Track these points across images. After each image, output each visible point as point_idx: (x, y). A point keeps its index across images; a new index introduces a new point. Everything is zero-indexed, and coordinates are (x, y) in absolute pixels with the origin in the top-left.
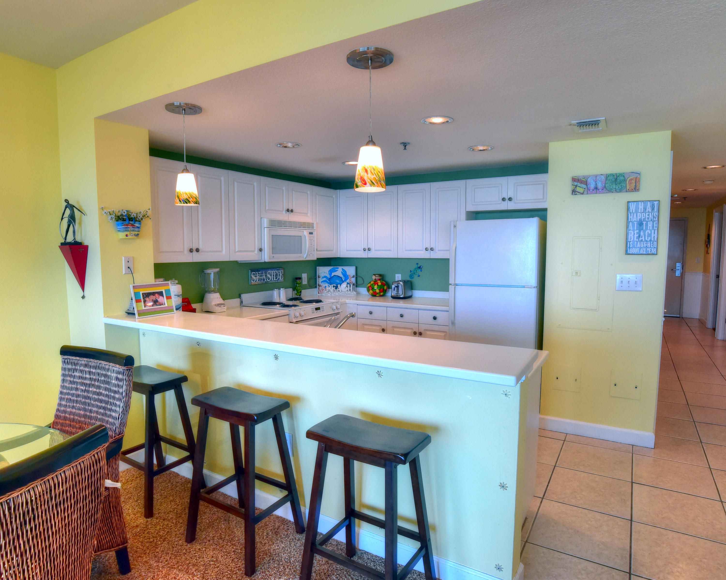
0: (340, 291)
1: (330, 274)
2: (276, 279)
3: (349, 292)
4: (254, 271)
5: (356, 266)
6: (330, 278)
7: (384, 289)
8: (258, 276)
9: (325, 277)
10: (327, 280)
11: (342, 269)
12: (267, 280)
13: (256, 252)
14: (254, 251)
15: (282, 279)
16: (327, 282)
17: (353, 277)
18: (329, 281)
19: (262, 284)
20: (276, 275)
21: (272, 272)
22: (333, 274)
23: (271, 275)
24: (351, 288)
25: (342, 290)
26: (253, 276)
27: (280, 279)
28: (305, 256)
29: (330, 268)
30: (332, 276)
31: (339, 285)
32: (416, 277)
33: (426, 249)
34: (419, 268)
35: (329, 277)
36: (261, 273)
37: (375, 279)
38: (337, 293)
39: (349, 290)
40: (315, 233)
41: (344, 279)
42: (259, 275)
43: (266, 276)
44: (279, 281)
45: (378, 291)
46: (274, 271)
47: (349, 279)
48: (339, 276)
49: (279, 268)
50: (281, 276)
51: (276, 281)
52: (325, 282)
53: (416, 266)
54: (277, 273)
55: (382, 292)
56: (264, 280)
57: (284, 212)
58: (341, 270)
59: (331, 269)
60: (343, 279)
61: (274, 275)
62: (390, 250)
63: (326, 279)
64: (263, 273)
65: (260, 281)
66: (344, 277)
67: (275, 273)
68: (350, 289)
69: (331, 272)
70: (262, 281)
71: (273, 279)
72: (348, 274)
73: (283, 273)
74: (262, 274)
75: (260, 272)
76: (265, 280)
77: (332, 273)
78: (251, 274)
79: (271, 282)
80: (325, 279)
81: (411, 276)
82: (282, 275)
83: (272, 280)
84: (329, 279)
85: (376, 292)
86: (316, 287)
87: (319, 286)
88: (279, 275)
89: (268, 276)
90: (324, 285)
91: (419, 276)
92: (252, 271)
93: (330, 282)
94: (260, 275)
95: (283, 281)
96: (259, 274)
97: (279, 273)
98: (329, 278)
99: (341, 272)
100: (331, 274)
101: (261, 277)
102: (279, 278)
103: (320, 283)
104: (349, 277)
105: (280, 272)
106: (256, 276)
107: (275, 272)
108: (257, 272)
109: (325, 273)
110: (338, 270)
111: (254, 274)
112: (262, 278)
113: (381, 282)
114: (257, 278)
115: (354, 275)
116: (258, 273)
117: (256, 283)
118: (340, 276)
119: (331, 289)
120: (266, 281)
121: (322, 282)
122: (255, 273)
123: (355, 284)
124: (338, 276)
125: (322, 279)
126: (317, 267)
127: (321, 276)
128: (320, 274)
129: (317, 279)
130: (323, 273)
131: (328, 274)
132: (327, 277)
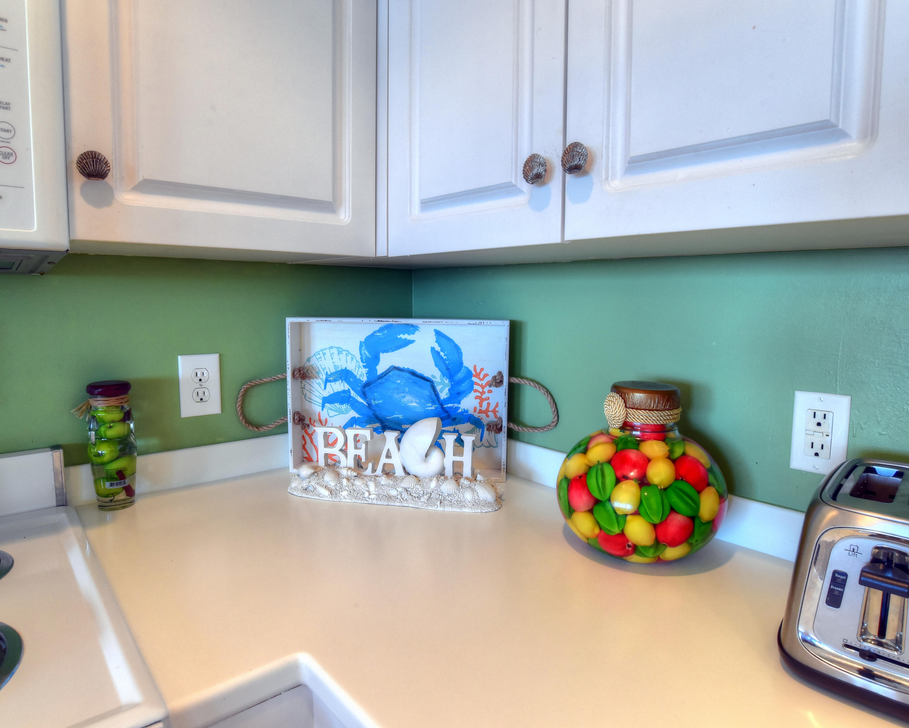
0: (399, 472)
3: (448, 487)
5: (517, 317)
6: (367, 385)
7: (693, 518)
10: (353, 394)
11: (438, 333)
16: (354, 405)
17: (497, 381)
18: (364, 395)
22: (387, 360)
25: (410, 469)
29: (368, 325)
30: (381, 368)
41: (446, 390)
47: (473, 395)
52: (342, 403)
55: (673, 544)
58: (431, 341)
59: (372, 335)
60: (438, 388)
63: (347, 387)
66: (447, 381)
72: (468, 362)
77: (382, 356)
80: (339, 386)
86: (282, 429)
93: (370, 405)
98: (364, 379)
99: (433, 349)
100: (376, 359)
104: (474, 379)
109: (340, 353)
110: (412, 342)
113: (670, 457)
115: (500, 373)
118: (427, 374)
121: (327, 400)
123: (505, 423)
124: (413, 373)
125: (319, 384)
126: (289, 320)
127: (320, 371)
128: (309, 360)
129: (289, 386)
130: (324, 354)
131: (360, 361)
132: (354, 377)
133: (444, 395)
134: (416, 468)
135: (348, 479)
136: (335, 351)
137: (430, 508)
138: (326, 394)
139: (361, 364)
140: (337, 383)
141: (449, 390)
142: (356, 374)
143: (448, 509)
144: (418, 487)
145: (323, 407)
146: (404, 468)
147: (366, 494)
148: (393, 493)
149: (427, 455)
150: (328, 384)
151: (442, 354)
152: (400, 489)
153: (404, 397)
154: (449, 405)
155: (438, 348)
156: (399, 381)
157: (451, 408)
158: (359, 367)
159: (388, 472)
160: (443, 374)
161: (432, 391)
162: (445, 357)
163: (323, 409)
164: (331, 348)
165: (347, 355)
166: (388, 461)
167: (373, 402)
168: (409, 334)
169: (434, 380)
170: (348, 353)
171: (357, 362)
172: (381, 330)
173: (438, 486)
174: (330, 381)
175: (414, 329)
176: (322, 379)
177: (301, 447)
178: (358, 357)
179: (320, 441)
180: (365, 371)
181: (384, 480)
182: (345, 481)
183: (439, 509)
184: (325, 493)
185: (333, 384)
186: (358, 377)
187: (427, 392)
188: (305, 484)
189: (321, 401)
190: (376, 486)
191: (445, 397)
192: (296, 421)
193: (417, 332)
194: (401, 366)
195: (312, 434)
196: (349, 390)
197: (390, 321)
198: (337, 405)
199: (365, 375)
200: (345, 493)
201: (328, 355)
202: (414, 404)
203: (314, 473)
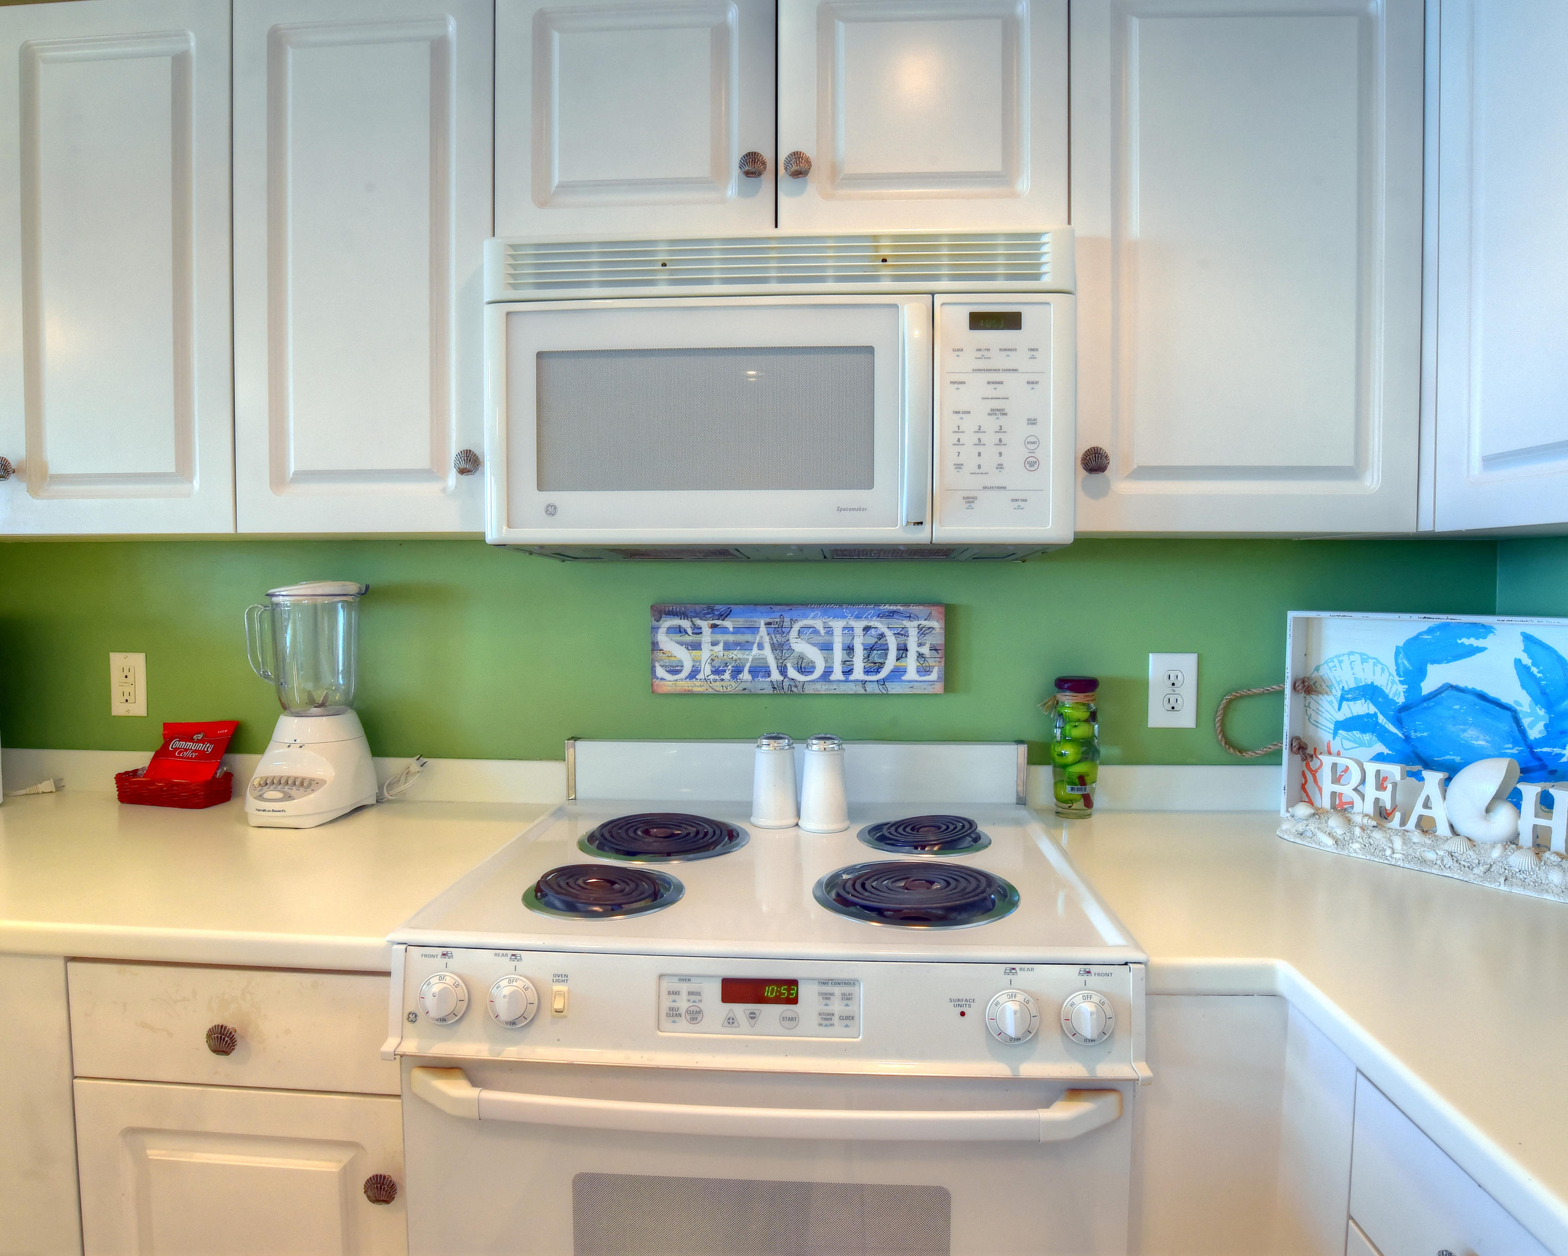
0: (1443, 830)
1: (1413, 676)
2: (867, 672)
3: (1521, 860)
4: (683, 615)
6: (1405, 708)
8: (714, 644)
9: (1371, 692)
10: (1381, 719)
11: (1528, 638)
12: (792, 673)
14: (430, 474)
15: (934, 676)
16: (1383, 736)
18: (1399, 723)
19: (746, 694)
20: (869, 649)
21: (838, 625)
22: (1439, 675)
23: (827, 648)
25: (1459, 827)
26: (669, 645)
27: (912, 674)
29: (1410, 624)
30: (1428, 686)
35: (1397, 692)
36: (737, 631)
38: (1398, 843)
39: (1526, 838)
40: (1048, 316)
41: (1540, 726)
42: (722, 638)
43: (780, 648)
44: (894, 688)
46: (858, 617)
48: (1492, 693)
49: (907, 604)
50: (920, 656)
51: (870, 688)
52: (1364, 731)
54: (882, 636)
56: (760, 670)
58: (1518, 651)
59: (1417, 638)
61: (849, 649)
63: (1372, 709)
64: (754, 630)
65: (727, 676)
66: (1542, 712)
67: (859, 631)
69: (1421, 655)
70: (746, 676)
71: (848, 672)
73: (938, 637)
74: (748, 637)
75: (728, 624)
76: (769, 674)
77: (1431, 668)
78: (655, 630)
79: (822, 688)
80: (1361, 708)
82: (925, 650)
83: (837, 674)
84: (1401, 715)
86: (1273, 758)
87: (1303, 750)
88: (903, 650)
89: (801, 647)
90: (1342, 747)
92: (661, 611)
93: (1407, 738)
94: (731, 638)
95: (939, 688)
96: (725, 630)
97: (902, 634)
98: (1401, 700)
99: (1518, 662)
100: (1421, 673)
101: (736, 654)
102: (898, 673)
103: (1313, 734)
105: (913, 633)
106: (696, 646)
107: (867, 629)
108: (699, 622)
109: (1364, 661)
110: (1481, 650)
111: (680, 630)
112: (749, 657)
114: (705, 654)
116: (714, 626)
117: (697, 686)
118: (1505, 699)
119: (1356, 798)
120: (776, 676)
121: (1330, 723)
122: (686, 624)
124: (1483, 697)
125: (1331, 703)
126: (1291, 615)
127: (1333, 685)
128: (1317, 669)
129: (1287, 702)
130: (1340, 662)
131: (1395, 673)
132: (1385, 696)
133: (1535, 732)
134: (1471, 826)
135: (1363, 829)
136: (1357, 658)
137: (1487, 884)
138: (1341, 717)
139: (1397, 679)
140: (1359, 702)
141: (1546, 726)
142: (1387, 691)
143: (1517, 890)
144: (1471, 853)
145: (1335, 734)
146: (1452, 826)
147: (1388, 852)
148: (1431, 856)
149: (1488, 810)
150: (1344, 703)
151: (1534, 670)
152: (1441, 853)
153: (1464, 731)
154: (1545, 750)
155: (1527, 661)
156: (1457, 707)
157: (1549, 754)
158: (1393, 682)
159: (1426, 826)
160: (1536, 701)
161: (1514, 725)
162: (1539, 675)
163: (1334, 738)
164: (1351, 653)
165: (1374, 664)
166: (1426, 812)
167: (1413, 735)
168: (1477, 638)
169: (1518, 708)
170: (1377, 662)
171: (1390, 674)
172: (1430, 631)
173: (1504, 856)
174: (1348, 700)
175: (1487, 630)
176: (1335, 696)
177: (1298, 787)
178: (1393, 668)
179: (1325, 776)
180: (1402, 688)
181: (1416, 837)
182: (1357, 831)
183: (1502, 888)
184: (1330, 842)
185: (1351, 703)
186: (1391, 696)
187: (1505, 725)
188: (1301, 828)
189: (1332, 726)
190: (1404, 843)
191: (1538, 736)
192: (1295, 749)
193: (1490, 636)
194: (1462, 684)
195: (1316, 771)
196: (1375, 714)
197: (1444, 618)
198: (1357, 734)
199: (1402, 694)
200: (1356, 846)
201: (1346, 664)
202: (1481, 743)
203: (1314, 814)
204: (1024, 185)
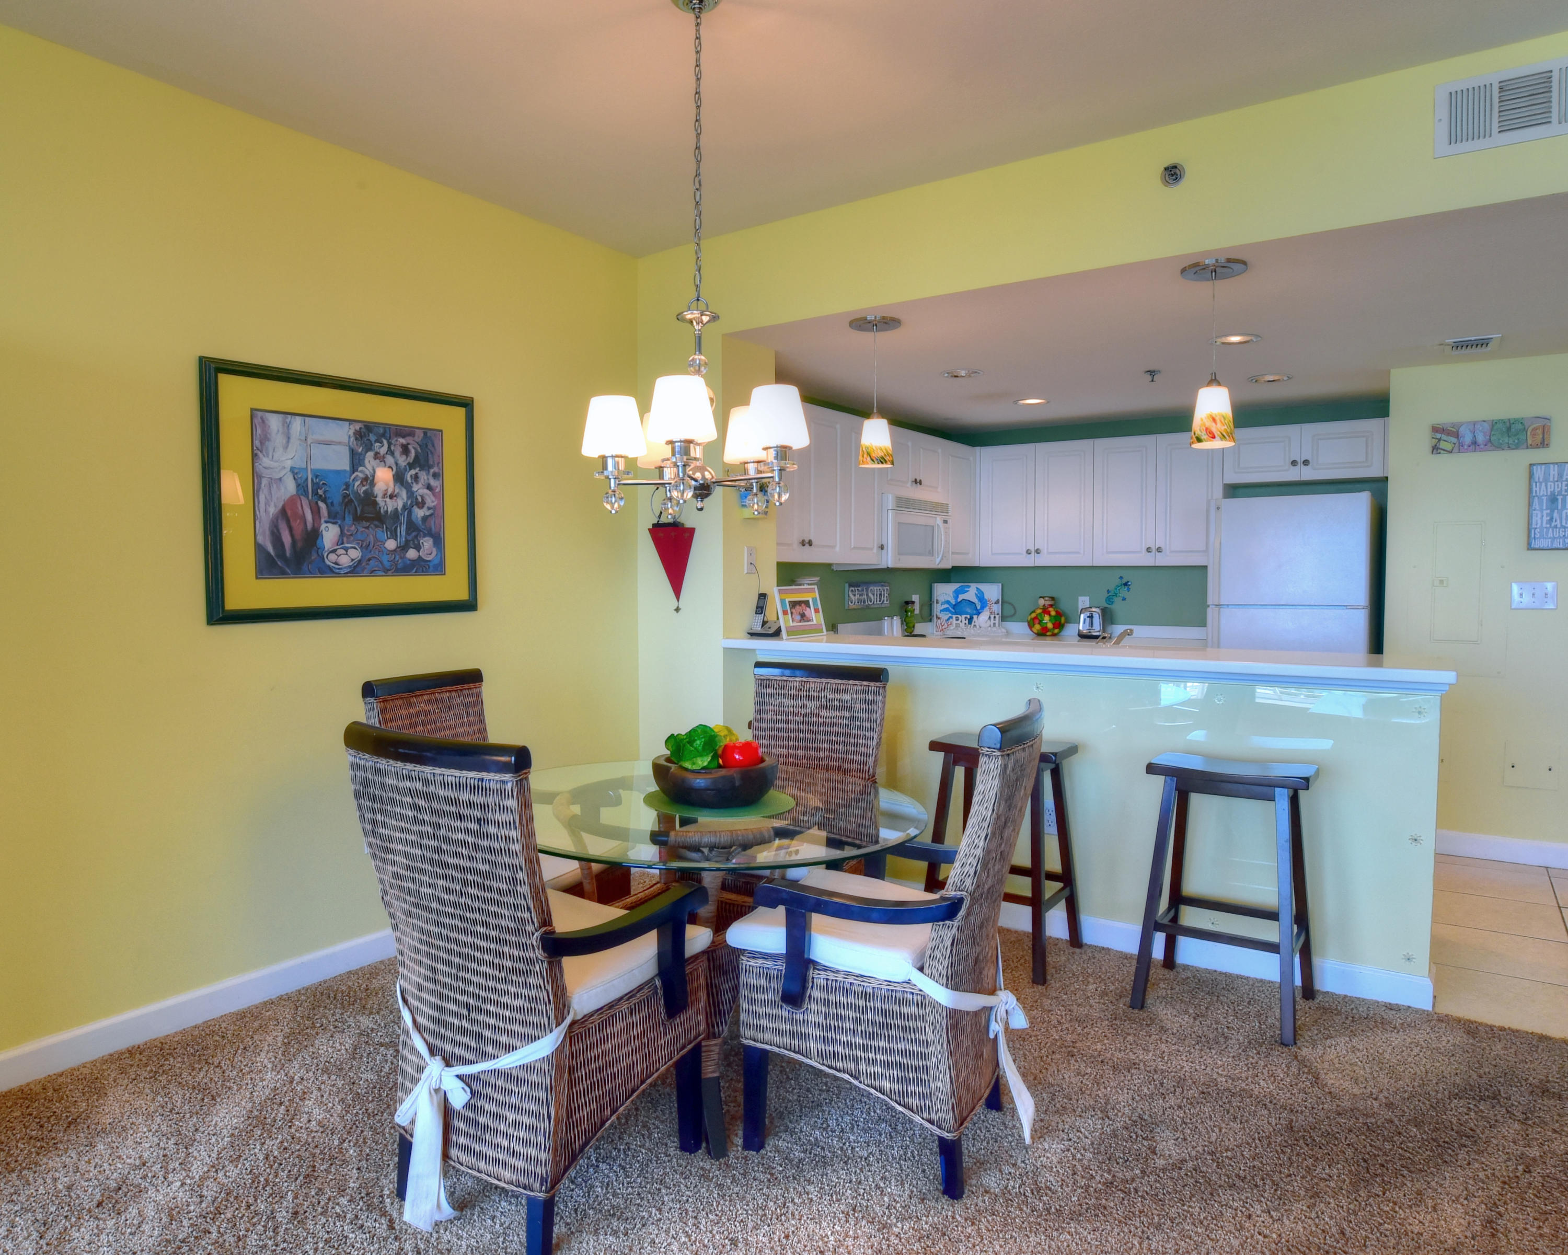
1: (956, 597)
2: (881, 601)
4: (853, 586)
5: (1004, 581)
6: (955, 605)
7: (1060, 623)
8: (858, 594)
9: (948, 602)
10: (951, 608)
11: (976, 588)
12: (869, 602)
13: (875, 550)
14: (871, 549)
15: (888, 602)
16: (952, 612)
17: (997, 602)
18: (954, 609)
19: (862, 609)
20: (880, 595)
21: (875, 587)
22: (961, 597)
23: (873, 595)
24: (997, 622)
25: (982, 625)
26: (851, 595)
27: (885, 601)
28: (938, 560)
29: (954, 586)
30: (959, 600)
31: (975, 617)
32: (1118, 601)
33: (1149, 550)
34: (1126, 584)
35: (953, 602)
37: (1044, 605)
38: (973, 630)
39: (992, 625)
40: (950, 521)
41: (980, 606)
43: (867, 595)
44: (883, 606)
45: (1050, 626)
46: (878, 584)
47: (989, 607)
48: (972, 600)
49: (884, 580)
51: (880, 606)
52: (947, 611)
53: (1118, 582)
54: (881, 590)
55: (1056, 629)
56: (864, 602)
57: (909, 484)
58: (975, 590)
59: (956, 589)
60: (977, 606)
61: (877, 595)
62: (1078, 553)
63: (948, 606)
65: (860, 604)
66: (980, 603)
67: (878, 589)
68: (994, 624)
69: (957, 593)
71: (878, 602)
72: (986, 597)
73: (888, 588)
74: (863, 592)
75: (859, 588)
76: (866, 603)
77: (960, 595)
78: (848, 591)
79: (872, 606)
80: (946, 606)
81: (1109, 600)
82: (887, 595)
83: (876, 603)
84: (954, 606)
85: (1046, 627)
87: (938, 618)
88: (884, 594)
89: (870, 595)
90: (945, 616)
91: (1124, 599)
92: (850, 586)
93: (955, 611)
94: (860, 592)
95: (888, 605)
97: (884, 589)
99: (975, 593)
100: (958, 597)
103: (938, 614)
104: (989, 603)
105: (885, 587)
107: (879, 587)
108: (855, 588)
109: (946, 595)
110: (968, 591)
111: (852, 591)
112: (862, 598)
113: (1054, 610)
114: (856, 597)
115: (999, 600)
117: (855, 607)
118: (974, 601)
119: (960, 623)
121: (941, 611)
123: (1003, 615)
124: (970, 601)
125: (938, 606)
126: (933, 587)
127: (941, 600)
130: (942, 595)
132: (950, 603)
133: (979, 608)
138: (943, 609)
139: (953, 598)
142: (951, 601)
145: (942, 613)
151: (978, 595)
155: (977, 593)
164: (943, 593)
165: (948, 596)
168: (968, 589)
169: (976, 603)
172: (961, 588)
175: (969, 587)
176: (939, 604)
178: (952, 596)
180: (954, 600)
194: (965, 598)
197: (963, 585)
198: (945, 612)
204: (939, 490)
